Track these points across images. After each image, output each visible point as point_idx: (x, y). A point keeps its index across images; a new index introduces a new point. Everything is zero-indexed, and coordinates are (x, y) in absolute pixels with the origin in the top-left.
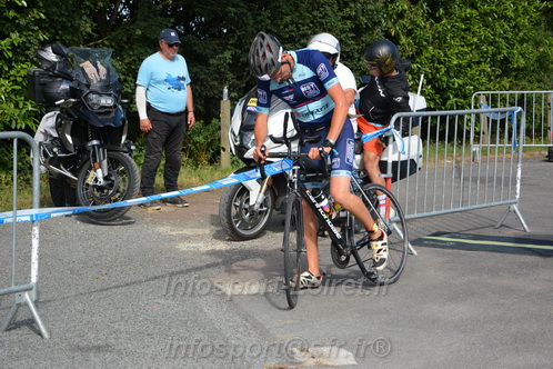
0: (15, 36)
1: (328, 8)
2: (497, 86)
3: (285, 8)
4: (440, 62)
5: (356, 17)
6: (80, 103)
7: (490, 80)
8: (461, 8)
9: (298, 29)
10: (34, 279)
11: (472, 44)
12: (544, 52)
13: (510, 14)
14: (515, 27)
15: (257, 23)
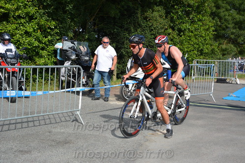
0: (49, 37)
1: (147, 31)
2: (199, 58)
3: (133, 30)
5: (155, 34)
6: (79, 59)
7: (196, 56)
8: (188, 33)
10: (80, 108)
11: (191, 44)
12: (213, 48)
13: (203, 35)
14: (205, 39)
15: (124, 35)
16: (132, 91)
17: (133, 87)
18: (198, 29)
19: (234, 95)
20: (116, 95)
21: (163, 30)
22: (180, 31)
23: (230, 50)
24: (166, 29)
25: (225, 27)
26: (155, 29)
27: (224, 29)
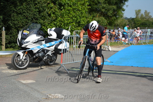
1: (31, 5)
2: (77, 29)
3: (18, 4)
4: (62, 22)
5: (39, 8)
7: (75, 27)
8: (68, 7)
9: (23, 10)
11: (70, 17)
12: (89, 20)
13: (80, 9)
14: (82, 13)
15: (10, 8)
16: (23, 60)
17: (24, 57)
18: (76, 4)
19: (109, 61)
20: (7, 64)
21: (46, 5)
22: (60, 5)
23: (102, 21)
24: (49, 4)
25: (97, 2)
26: (38, 3)
27: (96, 4)
